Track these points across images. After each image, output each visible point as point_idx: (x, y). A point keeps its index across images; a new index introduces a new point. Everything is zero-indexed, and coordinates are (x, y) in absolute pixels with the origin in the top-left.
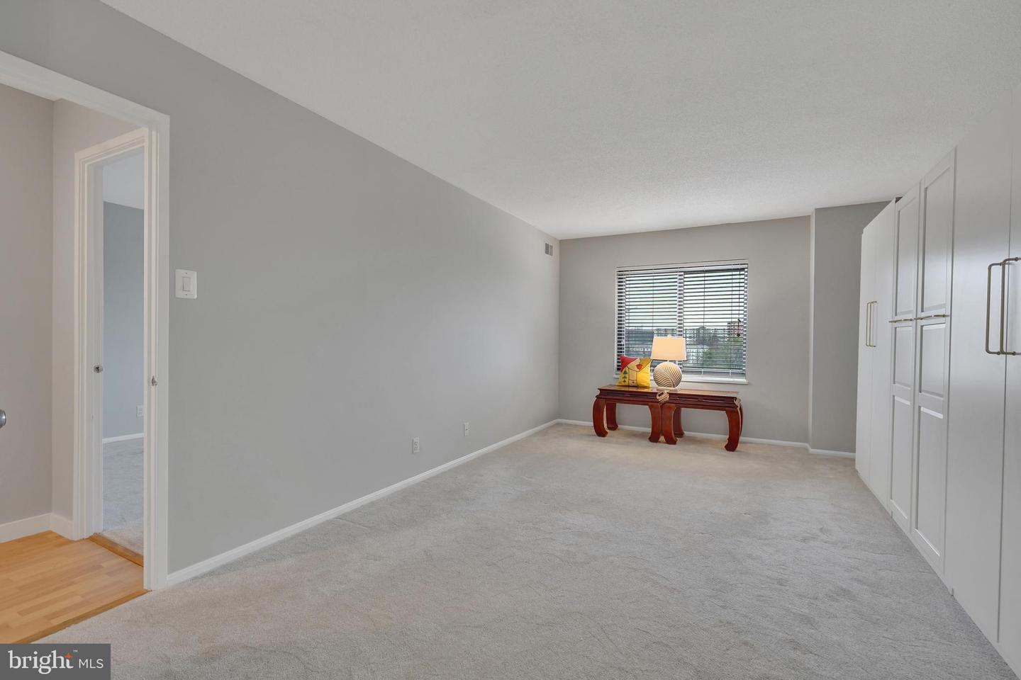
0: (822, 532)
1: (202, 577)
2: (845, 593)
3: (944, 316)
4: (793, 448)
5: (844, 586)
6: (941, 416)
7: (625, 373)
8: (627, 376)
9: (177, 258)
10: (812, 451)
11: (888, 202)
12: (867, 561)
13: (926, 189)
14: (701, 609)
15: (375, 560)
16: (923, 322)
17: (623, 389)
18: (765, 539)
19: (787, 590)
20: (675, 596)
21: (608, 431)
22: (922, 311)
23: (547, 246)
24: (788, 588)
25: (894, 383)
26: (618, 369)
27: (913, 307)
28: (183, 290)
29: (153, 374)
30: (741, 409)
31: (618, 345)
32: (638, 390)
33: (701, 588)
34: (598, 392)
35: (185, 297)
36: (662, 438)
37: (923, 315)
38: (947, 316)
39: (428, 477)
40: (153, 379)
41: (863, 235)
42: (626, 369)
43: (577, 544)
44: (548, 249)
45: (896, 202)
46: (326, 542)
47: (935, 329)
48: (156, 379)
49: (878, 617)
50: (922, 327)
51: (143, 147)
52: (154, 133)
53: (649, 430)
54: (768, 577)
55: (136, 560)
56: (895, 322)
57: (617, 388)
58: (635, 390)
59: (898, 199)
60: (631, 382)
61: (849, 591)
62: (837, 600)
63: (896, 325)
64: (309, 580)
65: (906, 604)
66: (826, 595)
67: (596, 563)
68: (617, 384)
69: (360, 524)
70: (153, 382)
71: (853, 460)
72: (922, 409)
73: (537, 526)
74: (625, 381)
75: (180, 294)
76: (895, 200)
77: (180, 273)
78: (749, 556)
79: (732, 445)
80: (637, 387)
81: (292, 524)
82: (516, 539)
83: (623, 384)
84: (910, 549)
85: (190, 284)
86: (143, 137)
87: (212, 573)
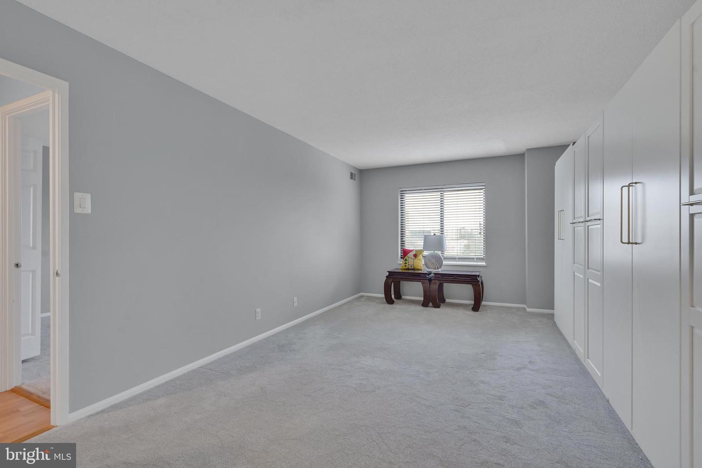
0: (530, 364)
1: (96, 414)
2: (541, 403)
3: (599, 219)
4: (516, 308)
5: (541, 399)
6: (599, 284)
7: (406, 260)
8: (407, 262)
9: (75, 185)
10: (528, 310)
11: (569, 145)
12: (557, 382)
13: (589, 137)
14: (447, 419)
15: (225, 396)
16: (589, 224)
17: (404, 271)
18: (493, 370)
19: (504, 403)
20: (431, 411)
21: (395, 300)
22: (588, 216)
23: (352, 174)
24: (505, 402)
25: (574, 264)
26: (401, 258)
27: (583, 214)
28: (80, 207)
29: (57, 268)
30: (482, 283)
31: (401, 241)
32: (415, 272)
33: (449, 405)
34: (388, 274)
35: (82, 212)
36: (431, 304)
37: (588, 219)
38: (601, 219)
39: (267, 336)
40: (57, 272)
41: (555, 166)
42: (407, 257)
43: (367, 379)
44: (352, 176)
45: (573, 145)
46: (190, 385)
47: (595, 227)
48: (59, 272)
49: (561, 418)
50: (588, 226)
51: (49, 104)
52: (57, 95)
53: (422, 299)
54: (493, 395)
55: (45, 404)
56: (574, 223)
57: (400, 271)
58: (412, 271)
59: (574, 143)
60: (410, 266)
61: (544, 402)
62: (535, 408)
63: (574, 225)
64: (176, 413)
65: (579, 408)
66: (529, 405)
67: (379, 391)
68: (401, 268)
69: (216, 371)
70: (57, 274)
71: (553, 315)
72: (590, 280)
73: (341, 368)
74: (405, 266)
75: (78, 210)
76: (572, 144)
77: (77, 195)
78: (482, 382)
79: (476, 307)
80: (414, 269)
81: (166, 373)
82: (326, 377)
83: (405, 268)
84: (584, 372)
85: (85, 203)
86: (49, 97)
87: (103, 412)
